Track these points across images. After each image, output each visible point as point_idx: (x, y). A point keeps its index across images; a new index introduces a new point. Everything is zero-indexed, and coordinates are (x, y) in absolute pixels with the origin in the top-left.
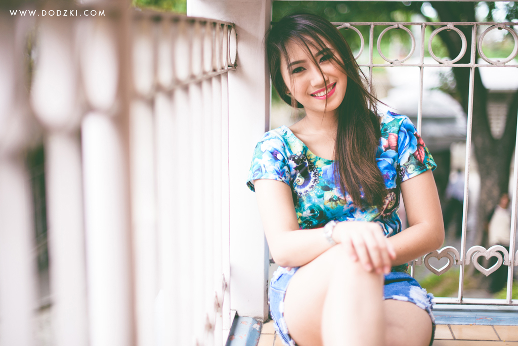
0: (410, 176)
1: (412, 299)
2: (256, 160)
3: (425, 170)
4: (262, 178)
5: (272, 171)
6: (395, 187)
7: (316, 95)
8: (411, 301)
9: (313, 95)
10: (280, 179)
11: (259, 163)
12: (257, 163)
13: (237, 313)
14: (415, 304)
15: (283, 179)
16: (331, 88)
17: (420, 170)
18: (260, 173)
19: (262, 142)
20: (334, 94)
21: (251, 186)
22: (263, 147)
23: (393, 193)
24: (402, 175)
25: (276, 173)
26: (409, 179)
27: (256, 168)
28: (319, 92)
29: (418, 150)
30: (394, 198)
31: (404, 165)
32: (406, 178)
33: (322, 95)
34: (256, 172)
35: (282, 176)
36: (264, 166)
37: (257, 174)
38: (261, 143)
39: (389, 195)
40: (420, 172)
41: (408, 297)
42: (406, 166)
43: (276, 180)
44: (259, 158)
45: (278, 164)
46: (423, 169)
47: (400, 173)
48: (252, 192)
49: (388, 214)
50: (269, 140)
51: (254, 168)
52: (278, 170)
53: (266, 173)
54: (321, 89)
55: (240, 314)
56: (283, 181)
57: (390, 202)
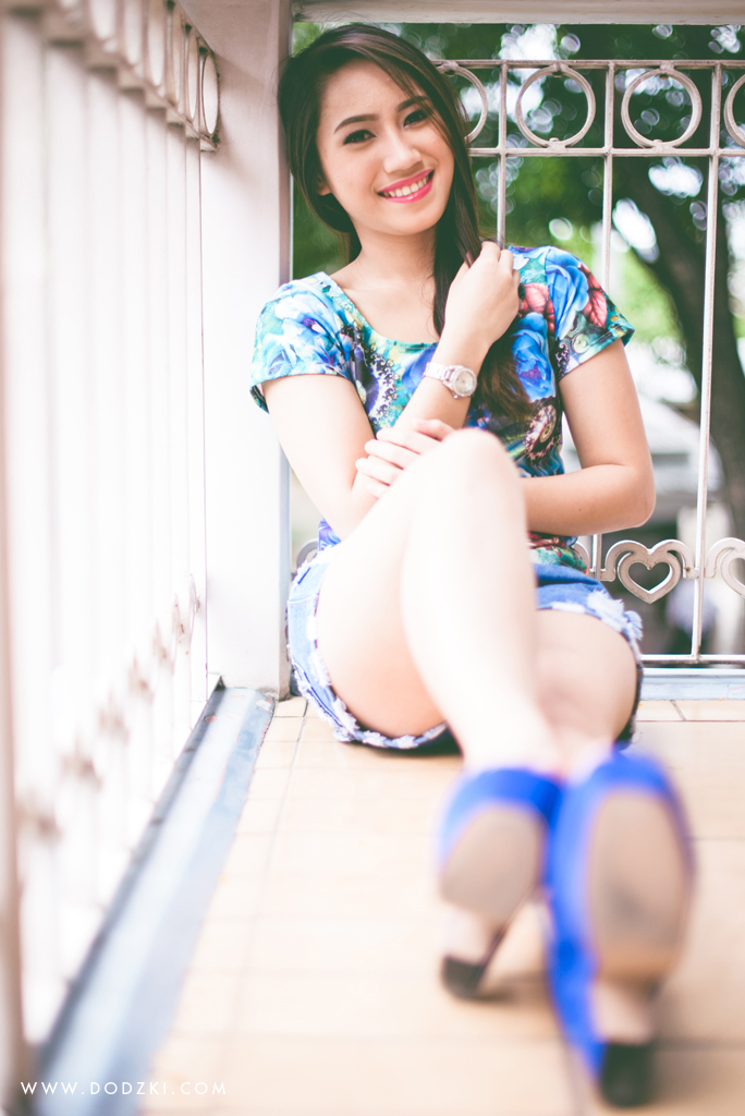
0: (582, 359)
1: (594, 611)
2: (269, 338)
3: (609, 341)
4: (293, 373)
5: (311, 356)
6: (554, 396)
7: (392, 193)
8: (592, 613)
9: (382, 194)
10: (330, 372)
11: (278, 344)
12: (273, 344)
13: (221, 680)
14: (599, 618)
15: (337, 369)
16: (425, 181)
17: (600, 342)
18: (284, 364)
19: (278, 300)
20: (431, 193)
21: (259, 396)
22: (280, 310)
23: (550, 407)
24: (563, 360)
25: (320, 359)
26: (581, 365)
27: (272, 354)
28: (400, 186)
29: (591, 302)
30: (552, 418)
31: (567, 337)
32: (572, 364)
33: (405, 194)
34: (276, 364)
35: (332, 363)
36: (292, 348)
37: (279, 367)
38: (275, 304)
39: (542, 412)
40: (600, 348)
41: (586, 606)
42: (571, 339)
43: (324, 373)
44: (275, 333)
45: (321, 342)
46: (604, 340)
47: (560, 356)
48: (262, 410)
49: (540, 454)
50: (293, 296)
51: (269, 354)
52: (321, 351)
53: (300, 363)
54: (404, 179)
55: (227, 683)
56: (338, 375)
57: (545, 426)
